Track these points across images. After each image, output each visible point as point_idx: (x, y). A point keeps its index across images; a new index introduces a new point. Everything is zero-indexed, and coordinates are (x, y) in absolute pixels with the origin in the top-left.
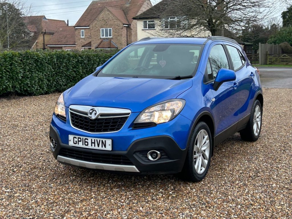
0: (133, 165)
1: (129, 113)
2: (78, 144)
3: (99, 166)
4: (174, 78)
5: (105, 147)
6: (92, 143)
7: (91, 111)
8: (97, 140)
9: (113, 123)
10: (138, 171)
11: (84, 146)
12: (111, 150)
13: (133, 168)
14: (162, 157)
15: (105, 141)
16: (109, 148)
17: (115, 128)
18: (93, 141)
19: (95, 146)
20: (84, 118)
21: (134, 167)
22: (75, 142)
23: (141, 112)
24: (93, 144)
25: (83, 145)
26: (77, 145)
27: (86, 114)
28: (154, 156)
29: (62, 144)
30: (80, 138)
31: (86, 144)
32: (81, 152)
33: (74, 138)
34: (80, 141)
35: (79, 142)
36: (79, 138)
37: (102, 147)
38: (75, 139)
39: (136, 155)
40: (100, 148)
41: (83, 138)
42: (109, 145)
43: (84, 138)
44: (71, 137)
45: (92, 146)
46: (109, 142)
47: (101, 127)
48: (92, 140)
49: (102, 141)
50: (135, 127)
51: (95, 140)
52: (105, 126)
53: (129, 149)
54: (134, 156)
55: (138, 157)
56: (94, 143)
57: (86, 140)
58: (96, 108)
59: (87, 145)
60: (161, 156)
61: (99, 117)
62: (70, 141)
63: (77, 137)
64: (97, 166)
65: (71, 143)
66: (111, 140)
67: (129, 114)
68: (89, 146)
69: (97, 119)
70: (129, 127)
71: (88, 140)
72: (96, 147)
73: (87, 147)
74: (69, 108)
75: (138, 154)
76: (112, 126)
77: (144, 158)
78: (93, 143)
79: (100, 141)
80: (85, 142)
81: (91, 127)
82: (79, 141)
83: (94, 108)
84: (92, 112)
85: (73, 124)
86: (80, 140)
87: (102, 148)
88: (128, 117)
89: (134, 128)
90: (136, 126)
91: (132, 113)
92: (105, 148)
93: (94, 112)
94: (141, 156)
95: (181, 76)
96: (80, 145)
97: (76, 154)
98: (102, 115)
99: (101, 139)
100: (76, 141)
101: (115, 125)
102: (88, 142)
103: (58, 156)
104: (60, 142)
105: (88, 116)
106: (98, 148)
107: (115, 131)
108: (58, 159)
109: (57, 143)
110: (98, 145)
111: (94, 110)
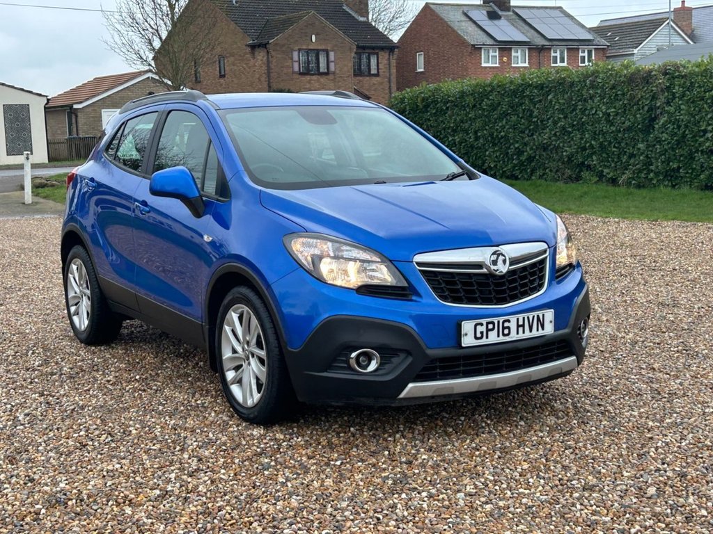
1: (546, 250)
2: (487, 337)
3: (524, 375)
5: (543, 329)
6: (518, 326)
7: (494, 257)
8: (528, 318)
9: (531, 275)
11: (502, 339)
12: (553, 332)
15: (543, 315)
16: (549, 329)
17: (536, 287)
18: (521, 323)
19: (524, 332)
21: (574, 358)
22: (479, 335)
24: (521, 329)
25: (498, 336)
26: (484, 341)
29: (429, 352)
30: (493, 323)
33: (476, 325)
34: (493, 329)
35: (489, 332)
36: (488, 323)
37: (538, 330)
40: (535, 333)
41: (499, 322)
42: (551, 322)
43: (501, 319)
44: (467, 327)
45: (518, 333)
46: (549, 315)
48: (518, 319)
49: (538, 316)
51: (524, 318)
56: (523, 326)
57: (506, 324)
59: (509, 334)
62: (466, 335)
63: (484, 321)
64: (520, 377)
65: (468, 341)
67: (545, 252)
68: (513, 336)
69: (509, 272)
71: (509, 321)
72: (528, 335)
73: (507, 339)
74: (412, 262)
76: (530, 283)
78: (521, 326)
79: (534, 317)
80: (504, 328)
81: (497, 292)
82: (488, 330)
83: (497, 248)
84: (497, 258)
86: (490, 326)
87: (537, 333)
91: (549, 247)
92: (543, 332)
93: (501, 258)
96: (493, 338)
99: (535, 314)
100: (482, 333)
101: (534, 280)
102: (509, 328)
103: (411, 385)
104: (424, 347)
105: (484, 271)
106: (531, 334)
107: (539, 291)
108: (407, 393)
109: (409, 353)
110: (531, 329)
111: (499, 255)
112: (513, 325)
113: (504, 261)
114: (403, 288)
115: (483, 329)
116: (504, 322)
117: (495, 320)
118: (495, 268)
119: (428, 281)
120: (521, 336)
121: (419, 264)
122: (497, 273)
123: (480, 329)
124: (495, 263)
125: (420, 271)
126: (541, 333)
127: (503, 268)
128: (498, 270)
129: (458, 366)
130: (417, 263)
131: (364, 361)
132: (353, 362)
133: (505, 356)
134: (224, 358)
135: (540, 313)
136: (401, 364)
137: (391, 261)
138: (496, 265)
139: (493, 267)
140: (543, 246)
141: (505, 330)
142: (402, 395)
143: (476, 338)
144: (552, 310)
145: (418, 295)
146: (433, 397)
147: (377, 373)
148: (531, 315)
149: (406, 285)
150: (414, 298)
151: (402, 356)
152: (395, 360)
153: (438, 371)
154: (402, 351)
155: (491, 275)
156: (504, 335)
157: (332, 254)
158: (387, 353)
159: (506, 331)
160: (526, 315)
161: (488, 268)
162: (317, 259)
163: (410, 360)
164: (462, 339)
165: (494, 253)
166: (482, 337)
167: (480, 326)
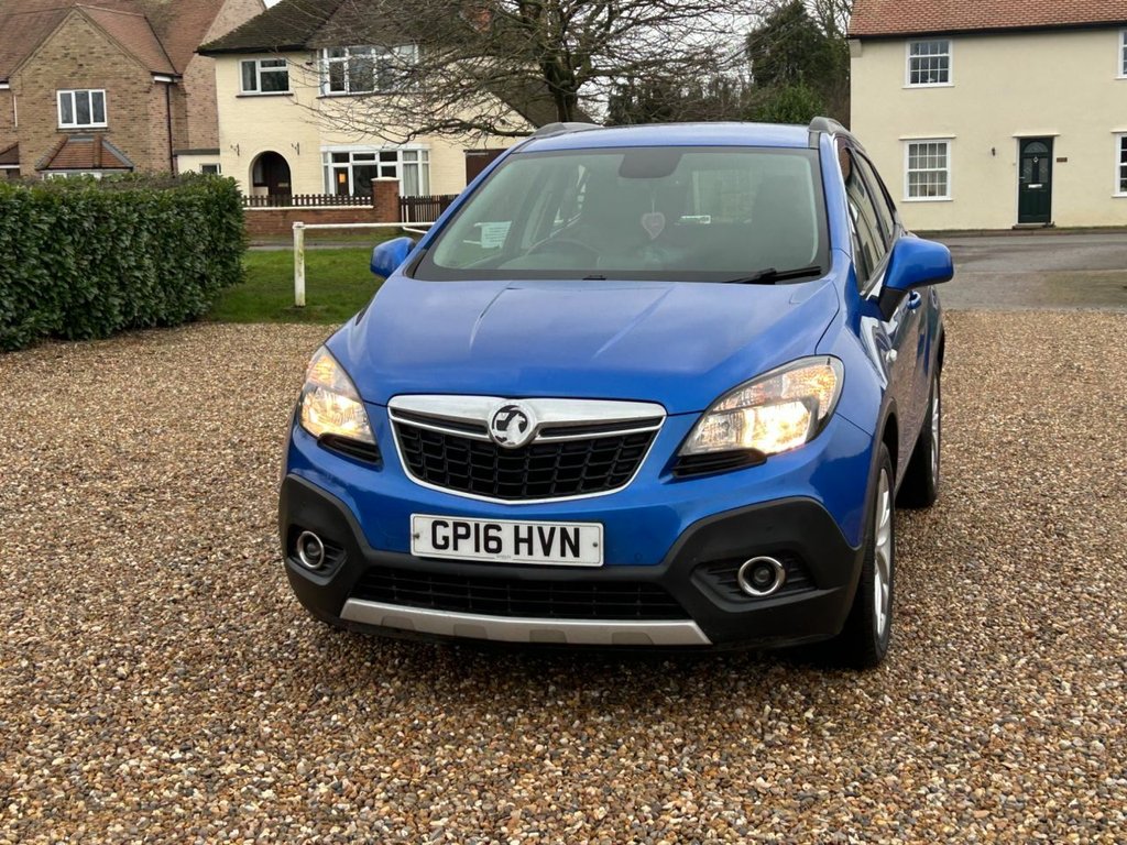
0: (686, 617)
1: (660, 419)
2: (456, 548)
3: (545, 629)
4: (752, 277)
5: (576, 553)
6: (518, 540)
7: (503, 417)
8: (540, 530)
9: (595, 458)
10: (705, 640)
11: (483, 556)
12: (601, 564)
13: (687, 630)
14: (790, 581)
15: (577, 531)
17: (605, 479)
18: (524, 534)
19: (530, 553)
20: (469, 447)
21: (692, 624)
22: (440, 542)
23: (704, 411)
24: (524, 547)
25: (477, 550)
26: (449, 553)
27: (481, 427)
28: (762, 577)
29: (371, 553)
30: (467, 526)
31: (493, 545)
32: (463, 578)
33: (435, 524)
34: (467, 536)
35: (460, 541)
36: (456, 525)
37: (563, 554)
38: (440, 529)
39: (699, 579)
40: (555, 558)
41: (477, 526)
42: (595, 545)
43: (483, 523)
44: (420, 524)
45: (517, 552)
46: (591, 534)
47: (548, 475)
48: (517, 529)
49: (564, 532)
50: (681, 472)
51: (530, 530)
52: (562, 474)
53: (671, 557)
54: (694, 581)
55: (706, 585)
56: (529, 541)
57: (492, 533)
58: (521, 404)
59: (499, 550)
60: (788, 575)
61: (539, 438)
62: (417, 536)
63: (450, 520)
64: (533, 630)
65: (422, 547)
66: (601, 526)
67: (657, 420)
68: (507, 555)
69: (529, 446)
70: (664, 473)
71: (499, 529)
72: (538, 557)
73: (495, 558)
74: (386, 406)
75: (703, 574)
76: (591, 471)
77: (725, 590)
78: (524, 541)
79: (552, 530)
80: (488, 539)
81: (503, 477)
82: (457, 537)
83: (513, 402)
84: (509, 419)
85: (418, 472)
86: (462, 531)
87: (563, 559)
88: (656, 431)
89: (679, 474)
90: (688, 467)
91: (668, 415)
92: (576, 559)
93: (517, 419)
94: (714, 580)
95: (779, 269)
96: (466, 550)
97: (436, 588)
98: (547, 429)
99: (558, 525)
100: (446, 539)
101: (606, 467)
102: (498, 540)
103: (352, 602)
105: (487, 437)
106: (546, 558)
107: (609, 488)
108: (347, 613)
110: (547, 550)
111: (515, 413)
112: (507, 534)
113: (523, 427)
114: (373, 448)
115: (449, 532)
116: (487, 528)
117: (471, 522)
118: (501, 434)
119: (405, 443)
120: (524, 558)
121: (396, 412)
122: (505, 444)
123: (441, 531)
124: (503, 426)
125: (394, 422)
126: (570, 559)
128: (505, 439)
129: (422, 587)
130: (393, 410)
132: (300, 550)
133: (509, 588)
135: (570, 528)
137: (364, 401)
138: (505, 430)
140: (653, 410)
141: (490, 541)
142: (343, 614)
143: (435, 545)
148: (547, 526)
149: (372, 441)
150: (376, 465)
153: (394, 588)
155: (493, 445)
156: (488, 550)
157: (333, 386)
160: (535, 524)
163: (346, 560)
164: (412, 542)
165: (504, 410)
166: (445, 547)
167: (442, 527)
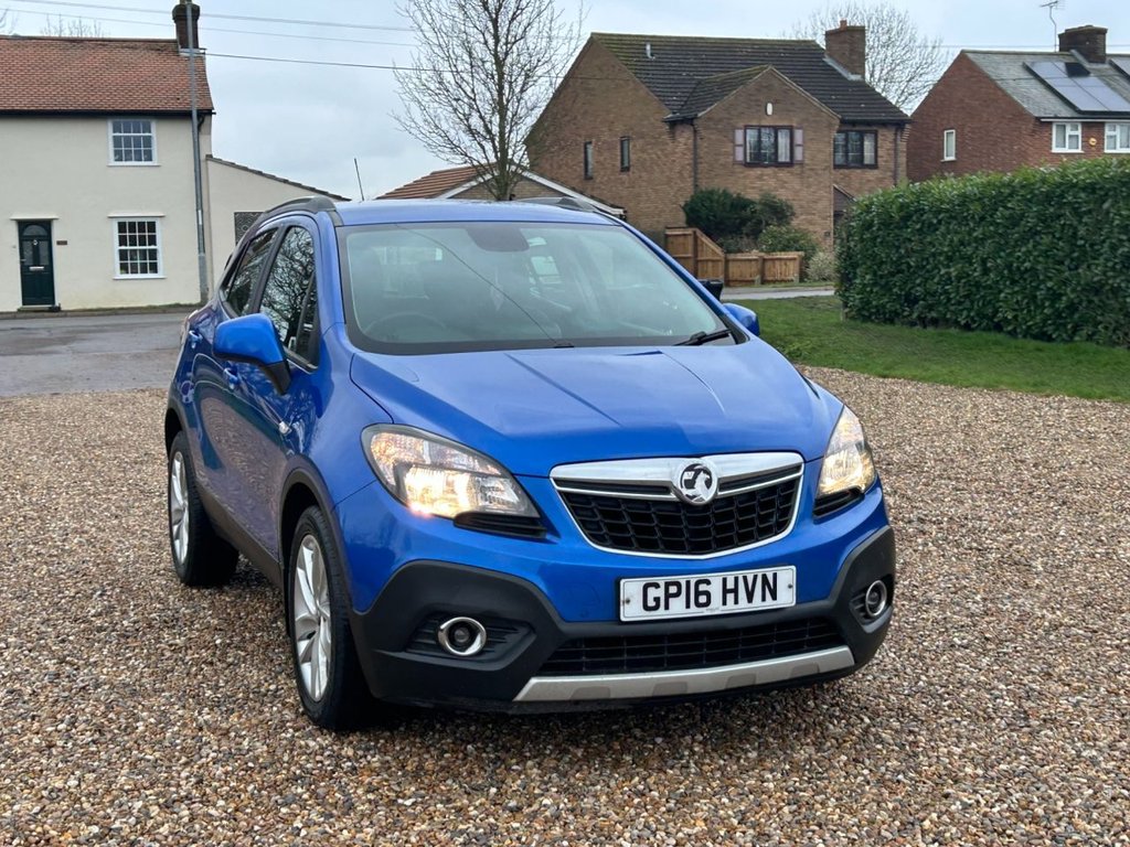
0: (842, 643)
1: (800, 466)
2: (667, 607)
3: (741, 674)
5: (774, 597)
6: (725, 591)
7: (689, 475)
8: (745, 578)
9: (762, 507)
10: (853, 661)
11: (694, 611)
12: (794, 604)
15: (775, 575)
16: (786, 598)
17: (772, 525)
18: (730, 585)
19: (736, 602)
21: (845, 649)
22: (651, 603)
24: (730, 597)
25: (688, 606)
26: (661, 614)
28: (875, 600)
29: (564, 627)
30: (678, 584)
33: (646, 587)
34: (677, 595)
35: (671, 600)
36: (667, 585)
37: (764, 599)
40: (758, 604)
41: (688, 583)
42: (790, 587)
43: (693, 579)
44: (631, 588)
45: (724, 603)
46: (787, 576)
47: (730, 527)
48: (725, 580)
49: (764, 577)
50: (818, 513)
51: (736, 579)
53: (838, 589)
54: (850, 609)
56: (735, 591)
57: (703, 587)
59: (708, 603)
61: (722, 493)
62: (628, 601)
63: (661, 581)
65: (632, 611)
67: (796, 468)
68: (716, 608)
71: (708, 582)
72: (744, 606)
73: (705, 612)
74: (548, 477)
77: (859, 614)
78: (730, 591)
79: (755, 577)
80: (698, 593)
82: (668, 596)
83: (695, 461)
84: (695, 477)
85: (601, 539)
86: (673, 590)
87: (763, 604)
88: (799, 478)
89: (817, 515)
90: (821, 508)
91: (805, 462)
92: (775, 602)
93: (702, 477)
94: (854, 607)
96: (678, 608)
97: (631, 652)
98: (725, 484)
99: (760, 572)
100: (657, 600)
101: (771, 515)
102: (708, 594)
103: (534, 681)
104: (556, 618)
105: (672, 496)
106: (750, 605)
107: (776, 534)
108: (527, 695)
109: (532, 629)
110: (750, 598)
111: (697, 473)
112: (715, 588)
113: (708, 483)
114: (531, 520)
115: (660, 593)
116: (698, 583)
117: (682, 580)
118: (690, 492)
119: (575, 511)
120: (731, 607)
121: (559, 482)
122: (693, 501)
123: (652, 592)
124: (690, 484)
125: (560, 492)
126: (770, 604)
127: (703, 493)
128: (695, 496)
129: (620, 653)
130: (556, 480)
131: (462, 637)
132: (443, 639)
133: (706, 641)
134: (297, 619)
135: (769, 572)
136: (518, 644)
137: (513, 475)
138: (692, 487)
139: (685, 492)
140: (795, 459)
141: (700, 596)
142: (520, 697)
143: (646, 608)
144: (794, 567)
145: (555, 533)
146: (577, 702)
147: (482, 658)
148: (750, 574)
149: (535, 514)
150: (548, 537)
151: (523, 631)
152: (512, 638)
153: (584, 659)
154: (522, 623)
155: (683, 505)
156: (698, 605)
157: (428, 462)
158: (498, 626)
159: (703, 599)
160: (740, 574)
161: (678, 494)
162: (401, 468)
163: (532, 638)
164: (622, 608)
165: (689, 469)
166: (657, 607)
167: (653, 588)
